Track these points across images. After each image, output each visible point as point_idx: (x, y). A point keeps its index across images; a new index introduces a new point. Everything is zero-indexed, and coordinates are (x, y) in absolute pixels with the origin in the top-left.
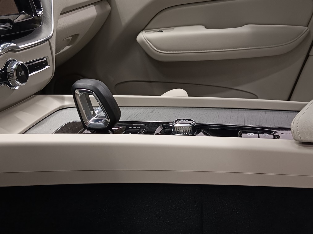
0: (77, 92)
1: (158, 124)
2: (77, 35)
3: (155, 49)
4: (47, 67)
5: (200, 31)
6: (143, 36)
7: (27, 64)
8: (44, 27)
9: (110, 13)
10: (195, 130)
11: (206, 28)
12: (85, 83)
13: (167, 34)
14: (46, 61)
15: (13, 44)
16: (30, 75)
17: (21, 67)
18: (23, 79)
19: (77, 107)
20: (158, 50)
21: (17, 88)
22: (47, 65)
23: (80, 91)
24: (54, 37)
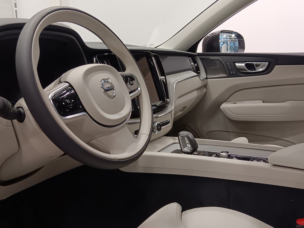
0: (180, 136)
1: (214, 153)
2: (186, 106)
3: (231, 113)
4: (169, 124)
5: (260, 104)
6: (224, 106)
7: (161, 123)
8: (169, 106)
9: (206, 93)
10: (229, 157)
11: (263, 102)
12: (183, 133)
13: (239, 105)
14: (169, 122)
15: (156, 115)
16: (162, 128)
17: (159, 125)
18: (159, 130)
19: (180, 143)
20: (232, 114)
21: (156, 133)
22: (169, 123)
23: (181, 136)
24: (173, 111)
